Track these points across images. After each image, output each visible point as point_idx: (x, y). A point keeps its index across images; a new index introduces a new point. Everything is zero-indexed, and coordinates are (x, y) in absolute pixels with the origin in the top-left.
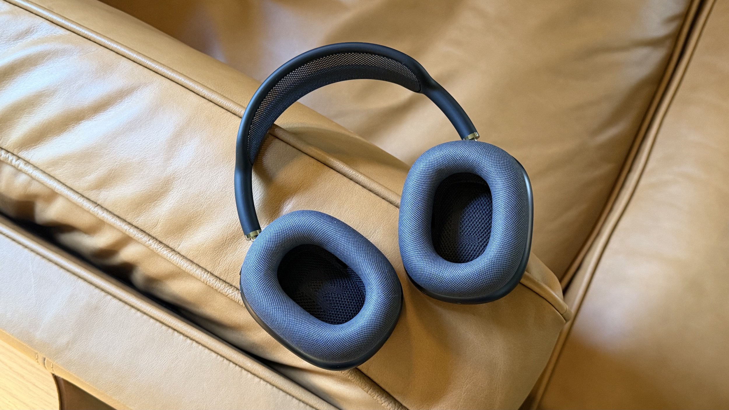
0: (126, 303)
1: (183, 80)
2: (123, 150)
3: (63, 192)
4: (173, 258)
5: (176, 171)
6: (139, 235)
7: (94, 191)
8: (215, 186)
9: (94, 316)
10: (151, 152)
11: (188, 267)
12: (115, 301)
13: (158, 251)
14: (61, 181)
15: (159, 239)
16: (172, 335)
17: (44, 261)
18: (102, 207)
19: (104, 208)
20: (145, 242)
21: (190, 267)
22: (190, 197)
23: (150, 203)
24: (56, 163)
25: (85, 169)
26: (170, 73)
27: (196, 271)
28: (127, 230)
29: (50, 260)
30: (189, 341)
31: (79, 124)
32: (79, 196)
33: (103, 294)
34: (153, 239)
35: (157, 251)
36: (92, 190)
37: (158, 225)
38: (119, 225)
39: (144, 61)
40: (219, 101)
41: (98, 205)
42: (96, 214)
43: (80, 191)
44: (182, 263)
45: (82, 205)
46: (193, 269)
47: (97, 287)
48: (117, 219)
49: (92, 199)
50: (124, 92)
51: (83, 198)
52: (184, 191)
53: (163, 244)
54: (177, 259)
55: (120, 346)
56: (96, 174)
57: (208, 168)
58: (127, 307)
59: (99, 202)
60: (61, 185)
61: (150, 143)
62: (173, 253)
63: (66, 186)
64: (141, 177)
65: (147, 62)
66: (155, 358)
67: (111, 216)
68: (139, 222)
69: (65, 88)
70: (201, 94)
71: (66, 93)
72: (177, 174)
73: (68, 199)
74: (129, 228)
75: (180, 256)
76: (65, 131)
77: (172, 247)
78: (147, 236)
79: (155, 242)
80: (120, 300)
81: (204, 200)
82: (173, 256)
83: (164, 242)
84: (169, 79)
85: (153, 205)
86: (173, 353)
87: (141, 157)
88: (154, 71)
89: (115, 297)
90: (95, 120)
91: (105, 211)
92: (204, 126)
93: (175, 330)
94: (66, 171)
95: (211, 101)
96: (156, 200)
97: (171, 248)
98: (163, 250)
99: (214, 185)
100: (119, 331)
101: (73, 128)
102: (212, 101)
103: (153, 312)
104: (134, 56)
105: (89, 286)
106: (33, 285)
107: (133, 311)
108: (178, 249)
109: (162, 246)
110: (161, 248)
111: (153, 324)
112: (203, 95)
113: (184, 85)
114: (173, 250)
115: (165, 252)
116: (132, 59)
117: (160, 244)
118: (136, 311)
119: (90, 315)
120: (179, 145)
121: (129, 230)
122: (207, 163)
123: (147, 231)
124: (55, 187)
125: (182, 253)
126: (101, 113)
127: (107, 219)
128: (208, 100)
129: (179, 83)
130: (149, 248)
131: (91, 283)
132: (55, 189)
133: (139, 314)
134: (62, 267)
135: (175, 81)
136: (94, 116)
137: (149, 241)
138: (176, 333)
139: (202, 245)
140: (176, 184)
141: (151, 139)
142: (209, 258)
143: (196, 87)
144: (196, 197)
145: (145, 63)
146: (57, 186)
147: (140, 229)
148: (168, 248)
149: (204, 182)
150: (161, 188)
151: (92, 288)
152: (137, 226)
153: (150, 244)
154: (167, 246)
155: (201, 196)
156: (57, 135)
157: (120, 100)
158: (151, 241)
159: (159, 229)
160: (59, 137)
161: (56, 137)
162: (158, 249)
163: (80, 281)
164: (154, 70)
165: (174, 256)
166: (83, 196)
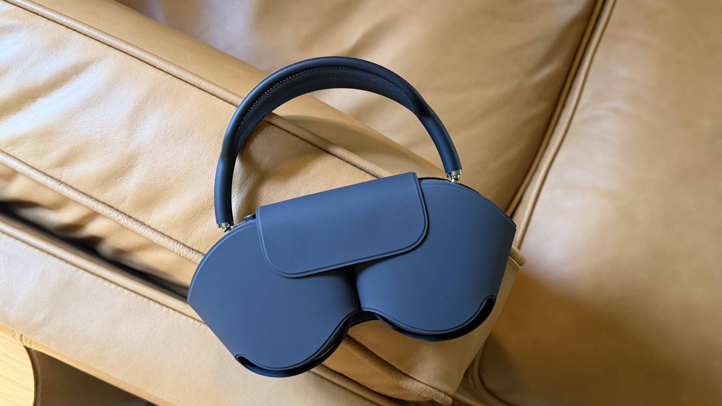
0: (99, 276)
1: (138, 53)
2: (83, 127)
3: (25, 171)
4: (144, 232)
5: (140, 146)
6: (108, 211)
7: (57, 169)
9: (68, 291)
10: (113, 128)
11: (160, 240)
12: (88, 275)
13: (128, 226)
14: (22, 160)
15: (128, 213)
16: (148, 304)
17: (11, 239)
18: (66, 184)
19: (68, 185)
20: (114, 218)
21: (161, 239)
22: (157, 172)
23: (116, 178)
24: (14, 142)
25: (45, 148)
26: (124, 47)
27: (168, 243)
28: (95, 207)
29: (17, 239)
30: (165, 309)
31: (35, 101)
32: (42, 174)
33: (74, 268)
34: (122, 214)
36: (54, 169)
37: (125, 200)
38: (86, 202)
39: (96, 34)
40: (178, 73)
41: (62, 182)
42: (61, 192)
43: (42, 169)
44: (154, 236)
45: (46, 183)
46: (166, 241)
47: (67, 262)
48: (83, 196)
49: (56, 177)
50: (79, 68)
51: (46, 177)
52: (149, 166)
53: (132, 218)
54: (148, 233)
55: (97, 319)
56: (58, 152)
57: (172, 142)
58: (100, 280)
59: (63, 180)
60: (22, 164)
61: (111, 119)
62: (143, 227)
63: (27, 164)
64: (105, 154)
65: (100, 35)
66: (133, 328)
67: (77, 193)
68: (106, 197)
69: (17, 66)
70: (157, 67)
71: (19, 70)
72: (141, 149)
73: (30, 178)
74: (96, 205)
75: (151, 229)
76: (21, 109)
77: (142, 221)
78: (115, 211)
79: (124, 217)
80: (92, 273)
81: (172, 174)
82: (143, 230)
83: (134, 216)
84: (123, 52)
85: (119, 180)
86: (150, 321)
87: (103, 133)
88: (107, 45)
89: (86, 271)
90: (51, 98)
91: (70, 188)
92: (164, 99)
93: (150, 299)
94: (26, 150)
95: (168, 73)
96: (122, 176)
98: (133, 224)
99: (180, 160)
100: (95, 304)
101: (29, 106)
102: (170, 73)
103: (127, 283)
104: (85, 29)
105: (59, 262)
106: (3, 265)
107: (107, 283)
108: (148, 223)
109: (132, 220)
110: (131, 222)
111: (128, 295)
112: (160, 67)
113: (140, 58)
114: (143, 224)
115: (135, 227)
116: (84, 33)
117: (129, 219)
118: (109, 283)
119: (64, 290)
120: (140, 120)
122: (171, 137)
123: (115, 207)
124: (17, 166)
125: (153, 226)
126: (56, 89)
127: (74, 196)
128: (166, 72)
129: (134, 55)
130: (119, 223)
131: (61, 259)
132: (16, 169)
133: (113, 286)
134: (30, 245)
135: (130, 54)
136: (50, 94)
137: (118, 216)
138: (151, 302)
139: (173, 218)
140: (141, 159)
141: (111, 115)
142: (181, 230)
143: (153, 60)
144: (163, 171)
145: (98, 36)
146: (18, 165)
147: (108, 205)
148: (138, 222)
149: (170, 156)
150: (127, 164)
151: (62, 263)
152: (104, 201)
153: (119, 219)
154: (137, 220)
155: (168, 171)
156: (13, 114)
157: (76, 76)
158: (120, 216)
159: (127, 204)
160: (15, 116)
161: (12, 116)
162: (128, 223)
163: (50, 257)
164: (107, 43)
165: (145, 230)
166: (46, 175)
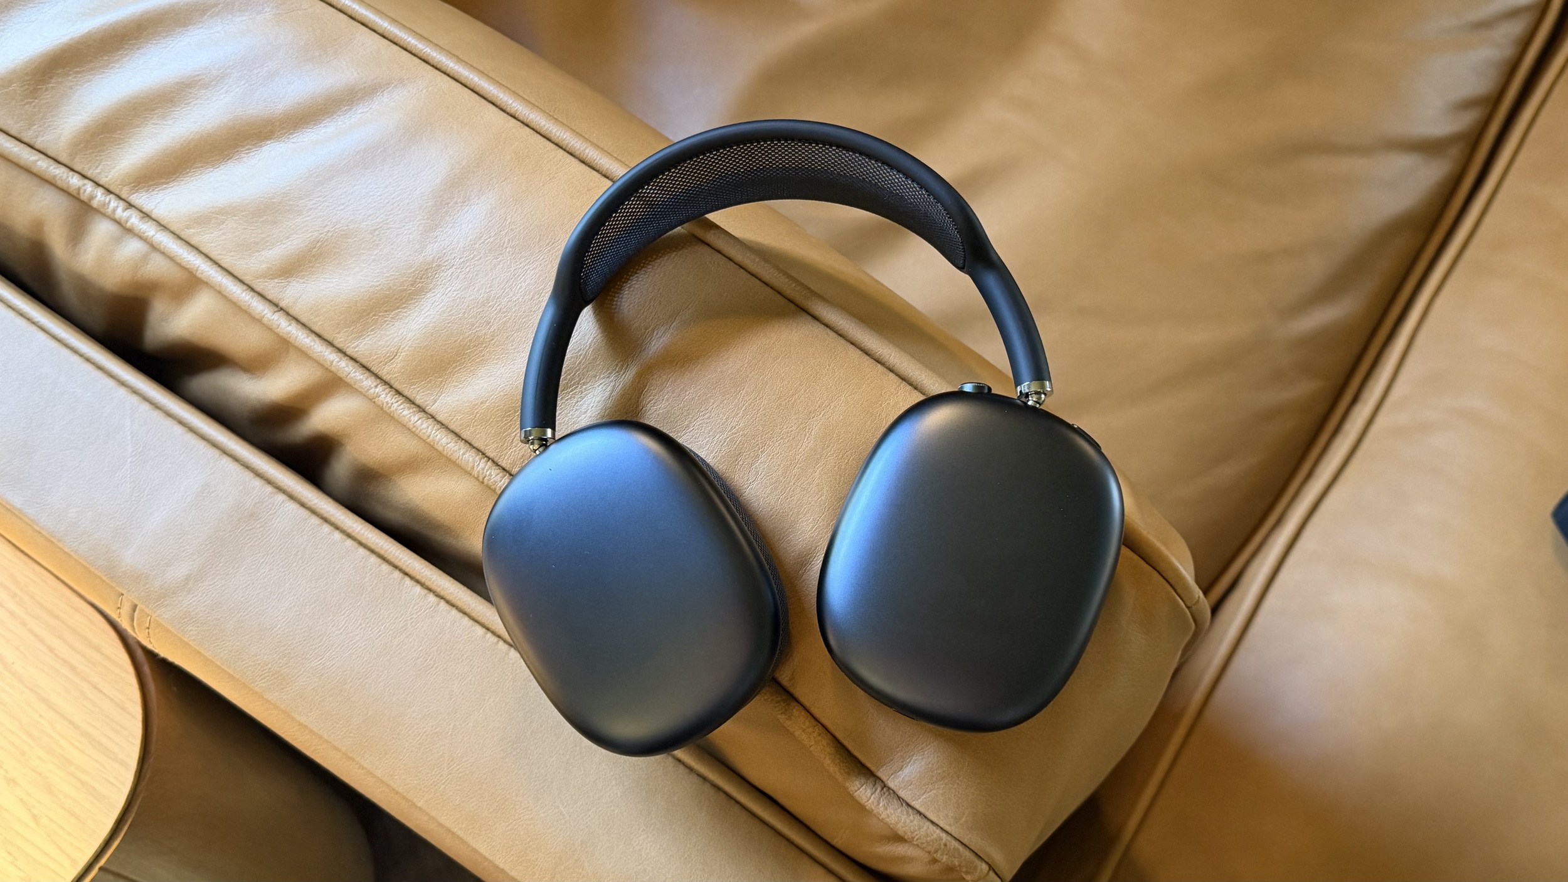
0: (314, 512)
1: (476, 79)
2: (343, 204)
3: (213, 278)
4: (422, 424)
5: (445, 253)
6: (358, 374)
7: (276, 281)
8: (520, 289)
9: (247, 530)
10: (400, 212)
11: (449, 445)
12: (292, 506)
13: (392, 409)
14: (212, 255)
15: (396, 385)
16: (399, 584)
17: (156, 415)
18: (288, 314)
19: (291, 316)
20: (368, 390)
21: (452, 445)
22: (468, 306)
23: (386, 311)
24: (203, 220)
25: (262, 236)
26: (452, 65)
27: (464, 454)
28: (334, 363)
29: (169, 414)
30: (432, 598)
31: (261, 146)
32: (245, 287)
33: (269, 489)
34: (385, 385)
35: (390, 408)
36: (271, 279)
37: (397, 357)
38: (319, 350)
39: (403, 36)
40: (544, 126)
41: (282, 309)
42: (274, 326)
43: (247, 279)
44: (439, 436)
45: (249, 305)
46: (459, 449)
47: (258, 474)
48: (316, 339)
49: (270, 297)
50: (357, 92)
51: (252, 294)
52: (455, 293)
53: (403, 396)
54: (428, 427)
55: (292, 594)
56: (285, 246)
57: (509, 252)
58: (315, 520)
59: (283, 304)
60: (209, 263)
61: (398, 196)
62: (421, 416)
63: (220, 266)
64: (374, 260)
65: (410, 39)
66: (361, 625)
67: (304, 332)
68: (362, 347)
69: (239, 74)
70: (508, 110)
71: (243, 83)
72: (447, 258)
73: (221, 294)
74: (338, 359)
75: (435, 422)
76: (231, 158)
77: (421, 405)
78: (373, 378)
79: (388, 390)
80: (303, 505)
81: (496, 314)
82: (420, 421)
83: (406, 393)
84: (448, 75)
85: (391, 316)
86: (397, 618)
87: (378, 220)
88: (420, 59)
89: (291, 497)
90: (293, 143)
91: (294, 323)
92: (508, 170)
93: (406, 574)
94: (224, 237)
95: (527, 125)
96: (398, 308)
97: (419, 406)
98: (402, 406)
99: (518, 287)
100: (295, 564)
101: (247, 153)
102: (529, 124)
103: (366, 533)
104: (384, 25)
105: (242, 471)
106: (129, 460)
107: (327, 528)
108: (431, 409)
109: (402, 400)
110: (399, 403)
111: (363, 558)
112: (512, 111)
113: (477, 89)
114: (421, 409)
115: (406, 412)
116: (381, 31)
117: (397, 396)
118: (332, 528)
119: (239, 528)
120: (456, 203)
121: (338, 362)
122: (508, 243)
123: (373, 369)
124: (199, 266)
125: (440, 418)
126: (307, 128)
127: (297, 337)
128: (522, 122)
129: (468, 84)
130: (374, 402)
131: (247, 467)
132: (197, 270)
133: (337, 535)
134: (192, 430)
135: (460, 80)
136: (292, 134)
137: (376, 387)
138: (407, 581)
139: (481, 403)
140: (442, 278)
141: (401, 187)
142: (493, 432)
143: (501, 95)
144: (481, 307)
145: (406, 40)
146: (202, 265)
147: (361, 364)
148: (413, 406)
149: (499, 278)
150: (412, 285)
151: (248, 476)
152: (355, 356)
153: (377, 393)
154: (411, 402)
155: (490, 307)
156: (213, 166)
157: (348, 107)
158: (380, 389)
159: (399, 365)
160: (218, 169)
161: (212, 169)
162: (392, 404)
163: (226, 461)
164: (420, 55)
165: (423, 421)
166: (252, 290)
